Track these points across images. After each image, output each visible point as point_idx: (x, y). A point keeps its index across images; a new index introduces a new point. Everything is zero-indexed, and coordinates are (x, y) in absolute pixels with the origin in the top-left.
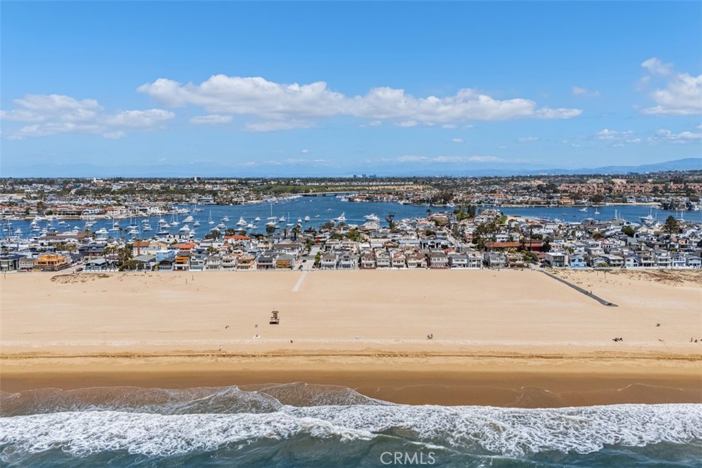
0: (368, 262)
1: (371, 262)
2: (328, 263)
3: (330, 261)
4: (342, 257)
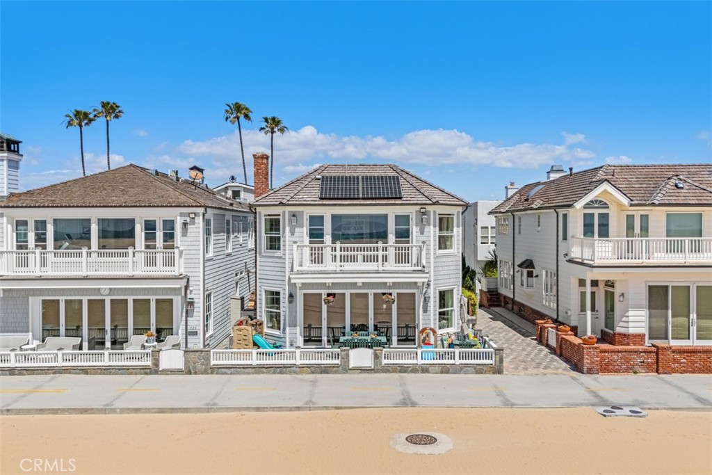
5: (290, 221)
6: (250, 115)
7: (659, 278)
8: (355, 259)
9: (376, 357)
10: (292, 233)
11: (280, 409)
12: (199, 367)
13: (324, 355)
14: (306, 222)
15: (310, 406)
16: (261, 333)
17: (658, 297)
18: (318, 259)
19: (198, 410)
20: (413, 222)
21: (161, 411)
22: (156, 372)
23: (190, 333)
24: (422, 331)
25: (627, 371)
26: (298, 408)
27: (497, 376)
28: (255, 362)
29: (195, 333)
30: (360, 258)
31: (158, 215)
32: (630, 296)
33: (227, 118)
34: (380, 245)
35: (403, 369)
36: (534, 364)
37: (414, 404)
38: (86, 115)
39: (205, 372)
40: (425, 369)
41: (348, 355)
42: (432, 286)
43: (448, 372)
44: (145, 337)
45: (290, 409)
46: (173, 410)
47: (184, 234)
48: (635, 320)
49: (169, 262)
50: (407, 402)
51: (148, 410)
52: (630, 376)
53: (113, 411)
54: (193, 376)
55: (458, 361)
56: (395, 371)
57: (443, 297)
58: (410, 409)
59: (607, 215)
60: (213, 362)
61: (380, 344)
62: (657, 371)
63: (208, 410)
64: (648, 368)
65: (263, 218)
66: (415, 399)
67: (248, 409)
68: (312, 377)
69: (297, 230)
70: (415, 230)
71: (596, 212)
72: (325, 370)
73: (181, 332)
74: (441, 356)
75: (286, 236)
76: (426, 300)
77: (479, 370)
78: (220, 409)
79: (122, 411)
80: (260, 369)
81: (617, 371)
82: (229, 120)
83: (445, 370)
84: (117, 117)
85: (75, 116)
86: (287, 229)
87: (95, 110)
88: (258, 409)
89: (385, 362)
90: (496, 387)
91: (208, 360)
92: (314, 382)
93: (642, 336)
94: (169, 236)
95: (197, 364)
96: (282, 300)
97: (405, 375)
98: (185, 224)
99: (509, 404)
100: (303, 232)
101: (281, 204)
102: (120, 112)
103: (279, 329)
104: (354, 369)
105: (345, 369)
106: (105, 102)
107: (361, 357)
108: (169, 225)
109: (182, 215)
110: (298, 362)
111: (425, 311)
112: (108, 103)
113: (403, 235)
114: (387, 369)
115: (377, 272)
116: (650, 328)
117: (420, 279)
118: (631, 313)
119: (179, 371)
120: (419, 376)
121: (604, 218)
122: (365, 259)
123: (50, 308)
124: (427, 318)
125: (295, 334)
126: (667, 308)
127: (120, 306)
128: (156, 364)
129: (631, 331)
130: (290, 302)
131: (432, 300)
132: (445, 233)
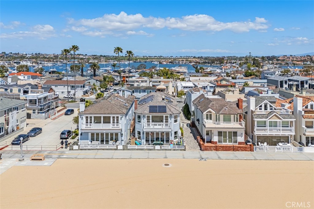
0: (223, 125)
1: (234, 125)
2: (102, 127)
3: (107, 120)
4: (144, 110)
5: (143, 117)
6: (122, 51)
7: (220, 130)
8: (156, 125)
9: (161, 147)
10: (143, 120)
11: (143, 159)
12: (126, 149)
13: (151, 147)
14: (146, 117)
15: (148, 158)
16: (136, 140)
17: (220, 134)
18: (149, 125)
19: (128, 159)
20: (169, 117)
21: (122, 159)
22: (117, 150)
23: (122, 140)
24: (170, 141)
25: (210, 150)
26: (146, 159)
27: (185, 151)
28: (137, 148)
29: (123, 141)
30: (158, 125)
31: (116, 116)
32: (214, 133)
33: (115, 52)
34: (162, 123)
35: (166, 150)
36: (193, 148)
37: (167, 158)
38: (68, 51)
39: (127, 150)
40: (170, 150)
41: (155, 147)
42: (173, 131)
43: (175, 150)
44: (113, 141)
45: (145, 159)
46: (124, 159)
47: (121, 119)
48: (215, 139)
49: (117, 125)
50: (166, 157)
51: (120, 159)
52: (211, 151)
53: (113, 159)
54: (124, 151)
55: (177, 148)
56: (164, 150)
57: (176, 133)
58: (166, 159)
59: (211, 114)
60: (128, 148)
61: (162, 144)
62: (216, 150)
63: (130, 159)
64: (215, 150)
65: (137, 115)
66: (167, 157)
67: (137, 158)
68: (148, 151)
69: (144, 119)
70: (169, 119)
71: (209, 114)
72: (150, 150)
73: (120, 140)
74: (174, 147)
75: (142, 120)
76: (172, 134)
77: (181, 150)
78: (132, 159)
79: (115, 159)
80: (138, 149)
81: (209, 150)
82: (115, 53)
83: (174, 150)
84: (77, 50)
85: (64, 51)
86: (142, 119)
87: (70, 48)
88: (139, 159)
89: (162, 148)
90: (183, 154)
91: (127, 147)
92: (149, 153)
93: (217, 142)
94: (118, 120)
95: (125, 148)
96: (141, 133)
97: (166, 151)
98: (121, 118)
99: (184, 158)
100: (146, 120)
101: (141, 114)
102: (78, 48)
103: (140, 139)
104: (156, 150)
105: (154, 149)
106: (73, 45)
107: (158, 147)
108: (118, 117)
109: (120, 116)
110: (145, 148)
111: (171, 136)
112: (75, 46)
113: (167, 119)
114: (163, 150)
115: (161, 129)
116: (219, 140)
117: (170, 130)
118: (214, 137)
119: (122, 150)
120: (169, 151)
121: (211, 115)
122: (159, 125)
123: (93, 134)
124: (172, 138)
125: (144, 141)
126: (222, 136)
127: (107, 134)
128: (117, 148)
129: (215, 141)
130: (143, 134)
131: (173, 134)
132: (176, 119)
